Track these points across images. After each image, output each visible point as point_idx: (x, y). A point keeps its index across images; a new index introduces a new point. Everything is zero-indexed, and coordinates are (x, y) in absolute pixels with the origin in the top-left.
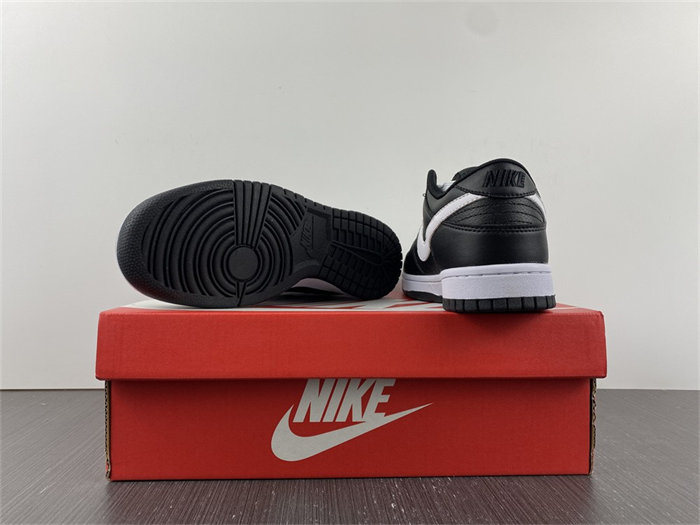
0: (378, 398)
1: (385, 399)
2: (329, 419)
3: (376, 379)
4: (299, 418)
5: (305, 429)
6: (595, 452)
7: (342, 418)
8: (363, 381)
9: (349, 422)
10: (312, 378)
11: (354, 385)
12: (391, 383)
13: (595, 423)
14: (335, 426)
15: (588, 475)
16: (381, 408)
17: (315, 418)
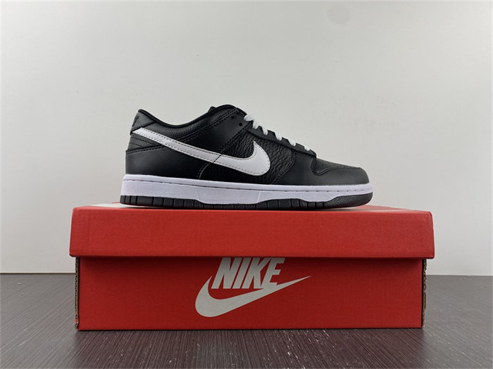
0: (273, 271)
1: (278, 272)
2: (237, 286)
3: (271, 257)
4: (216, 286)
5: (220, 294)
6: (426, 311)
7: (246, 286)
8: (262, 259)
9: (252, 289)
10: (225, 257)
11: (255, 261)
12: (282, 261)
13: (426, 291)
14: (241, 291)
15: (420, 328)
16: (274, 279)
17: (227, 286)
